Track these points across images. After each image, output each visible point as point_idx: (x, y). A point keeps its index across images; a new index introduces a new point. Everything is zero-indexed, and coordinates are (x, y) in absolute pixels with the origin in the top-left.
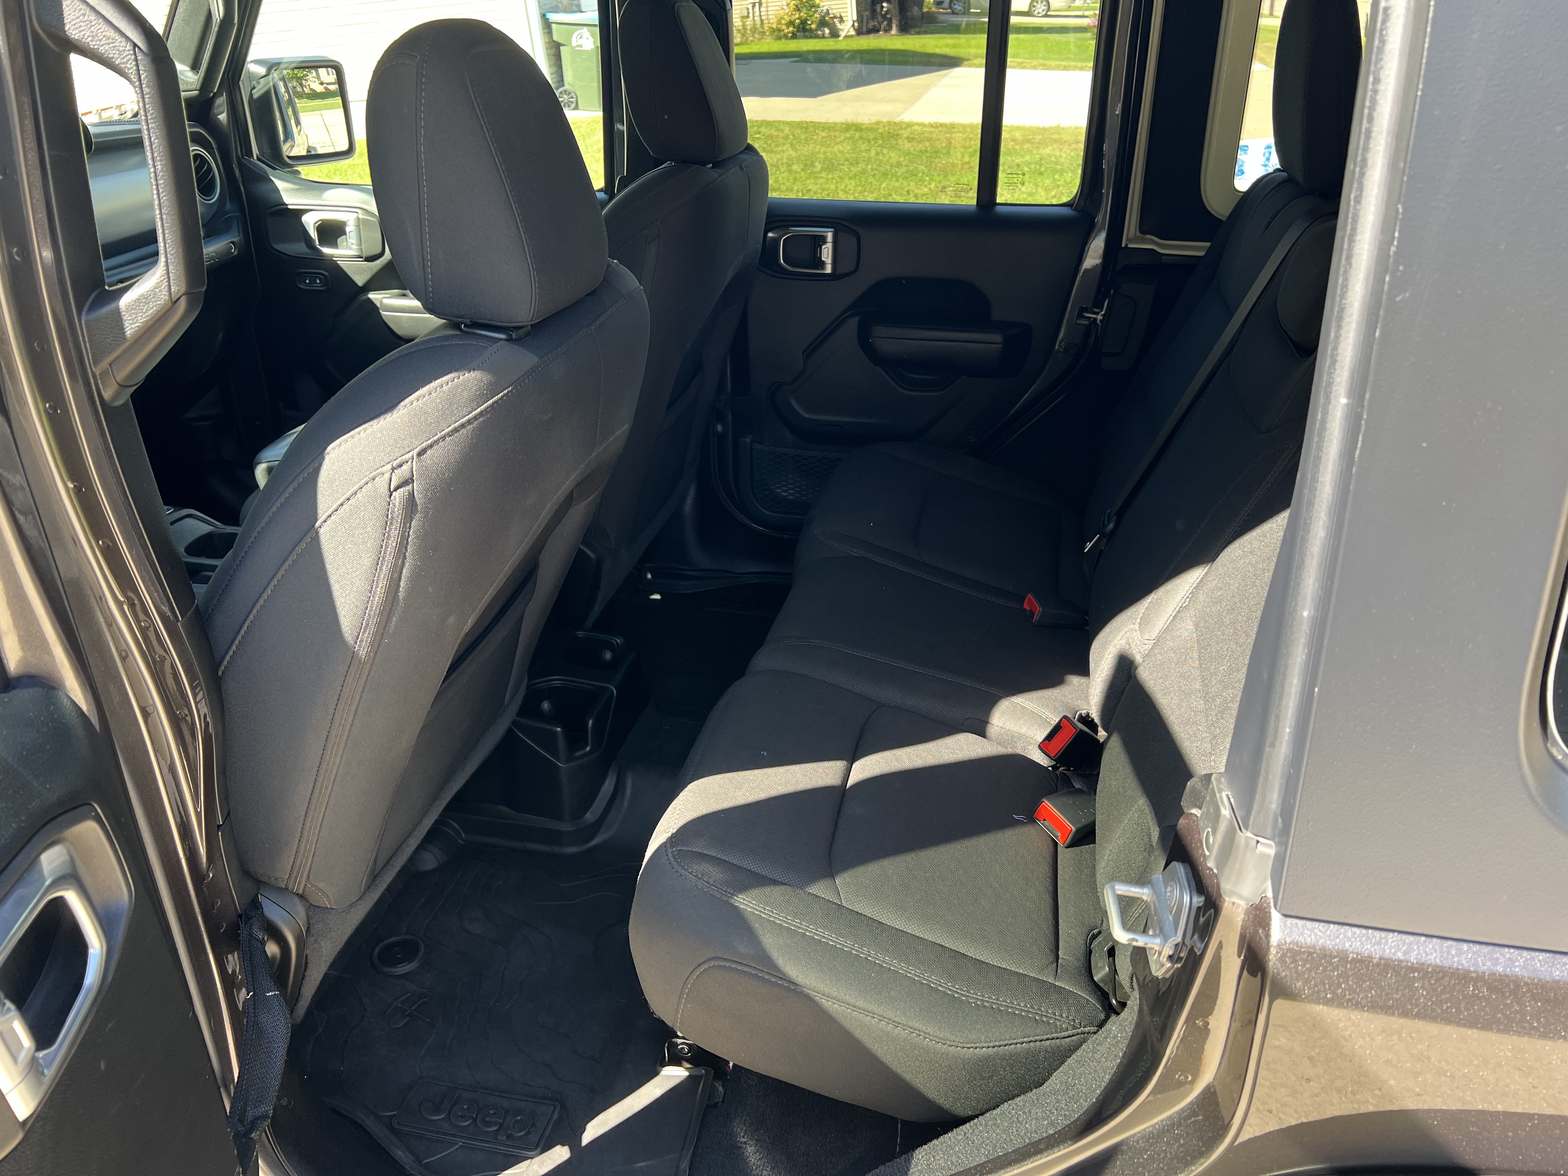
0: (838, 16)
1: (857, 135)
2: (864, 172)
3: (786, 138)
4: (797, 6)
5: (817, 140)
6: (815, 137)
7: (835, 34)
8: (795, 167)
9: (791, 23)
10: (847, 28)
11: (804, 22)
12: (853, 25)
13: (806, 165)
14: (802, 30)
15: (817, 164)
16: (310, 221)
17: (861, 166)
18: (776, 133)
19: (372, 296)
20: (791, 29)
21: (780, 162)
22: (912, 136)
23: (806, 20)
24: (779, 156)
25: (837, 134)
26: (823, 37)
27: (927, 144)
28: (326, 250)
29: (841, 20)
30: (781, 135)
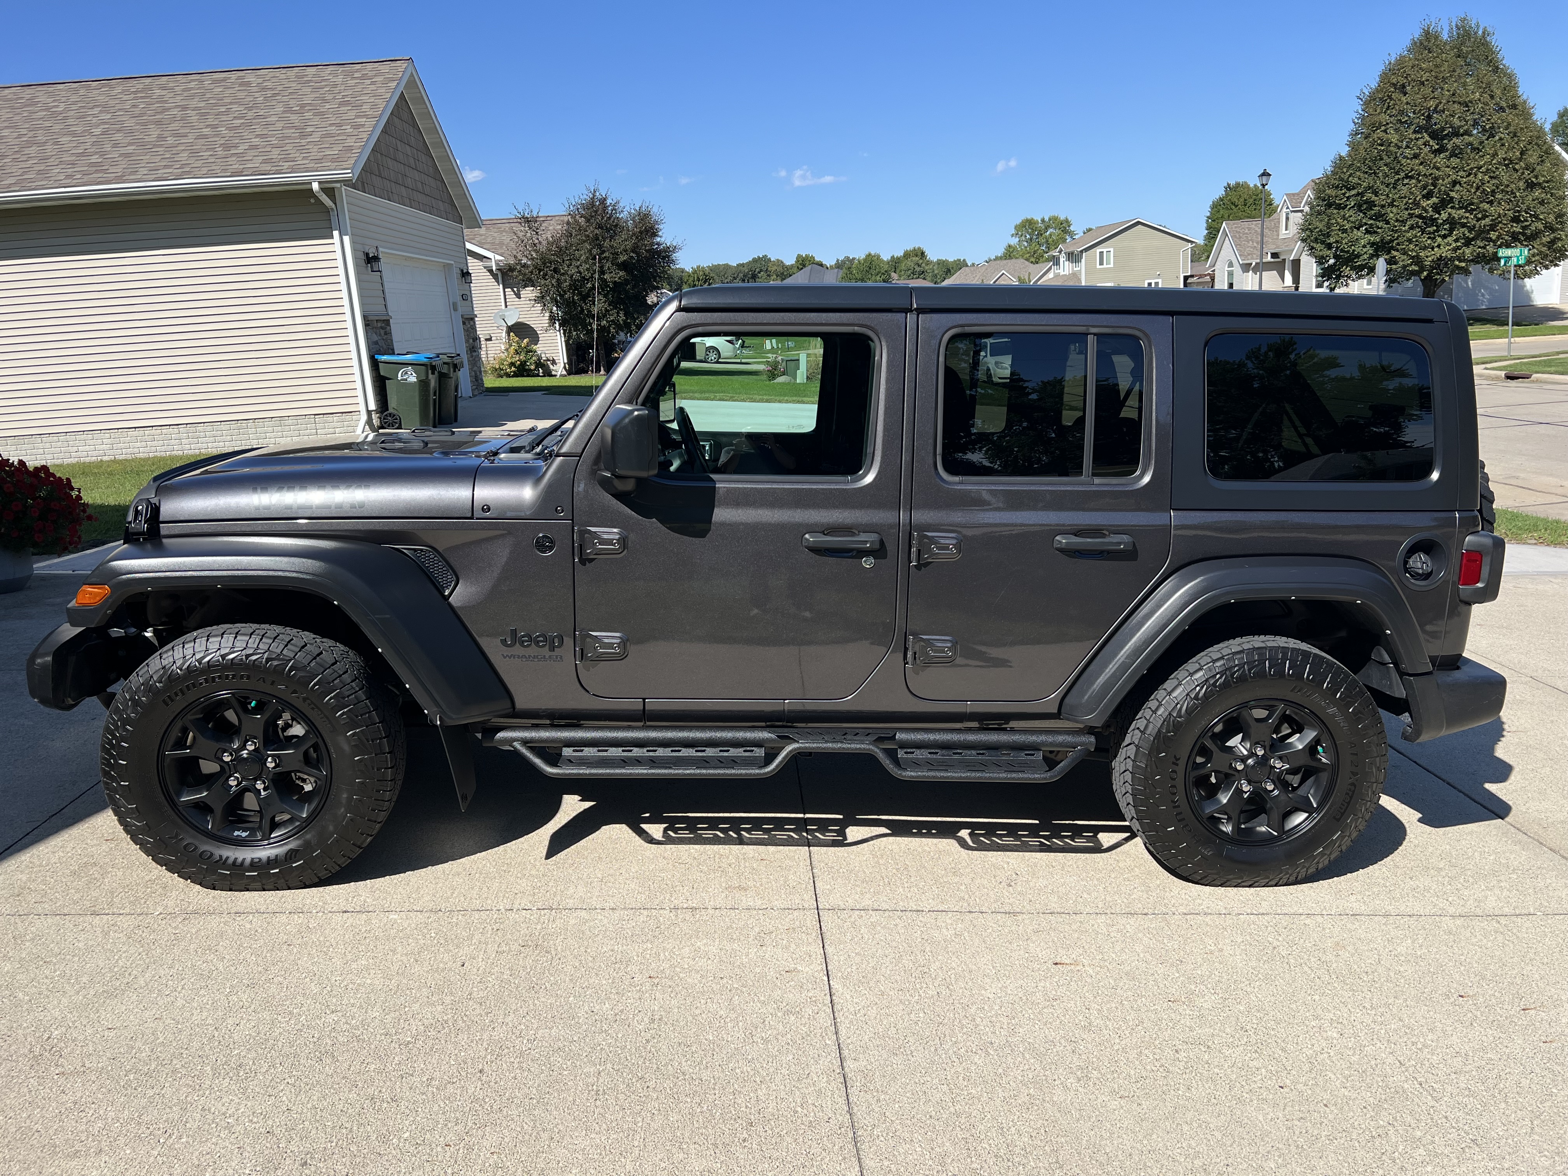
0: (551, 359)
4: (516, 350)
7: (548, 374)
9: (512, 364)
10: (559, 369)
11: (523, 363)
12: (565, 367)
14: (522, 371)
20: (513, 369)
23: (525, 362)
26: (538, 375)
29: (554, 362)
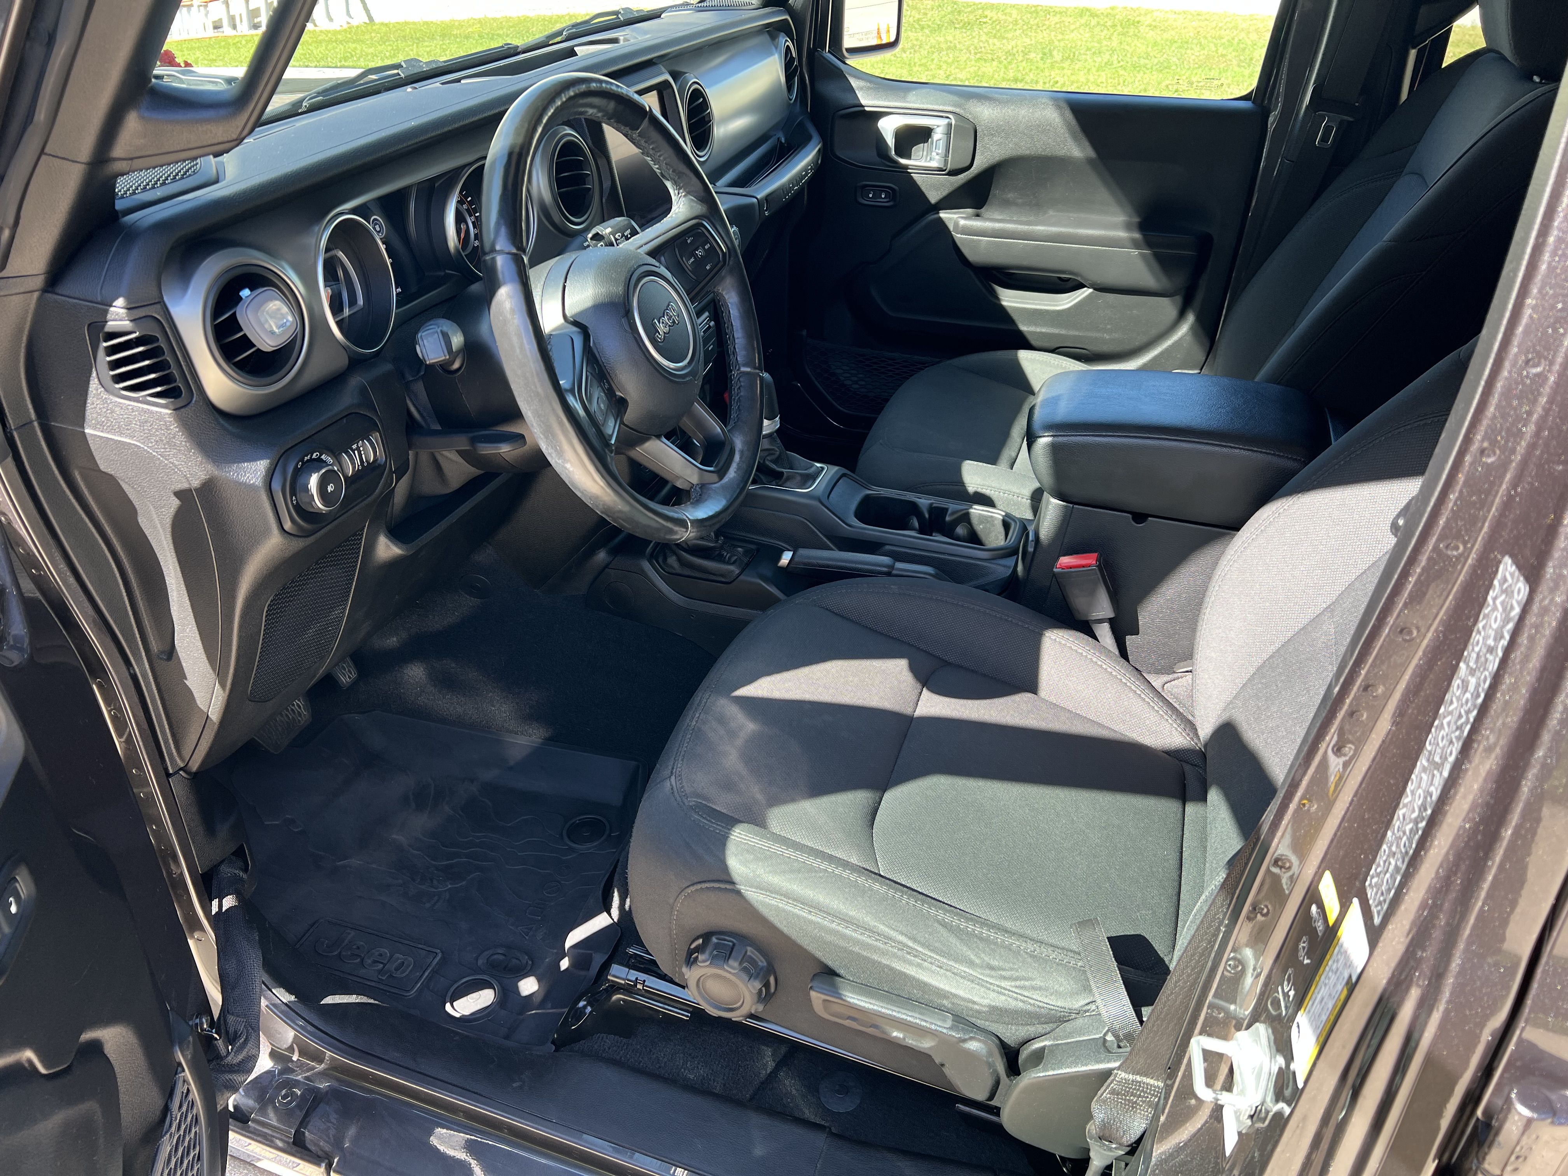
1: (1094, 22)
2: (1109, 63)
3: (1016, 22)
5: (1050, 26)
6: (1047, 23)
8: (1032, 55)
13: (1045, 54)
15: (1055, 53)
16: (888, 127)
17: (1106, 57)
18: (1004, 17)
19: (943, 215)
21: (1015, 50)
22: (1154, 24)
24: (1013, 43)
25: (1071, 20)
27: (1173, 33)
28: (903, 161)
30: (1011, 20)
